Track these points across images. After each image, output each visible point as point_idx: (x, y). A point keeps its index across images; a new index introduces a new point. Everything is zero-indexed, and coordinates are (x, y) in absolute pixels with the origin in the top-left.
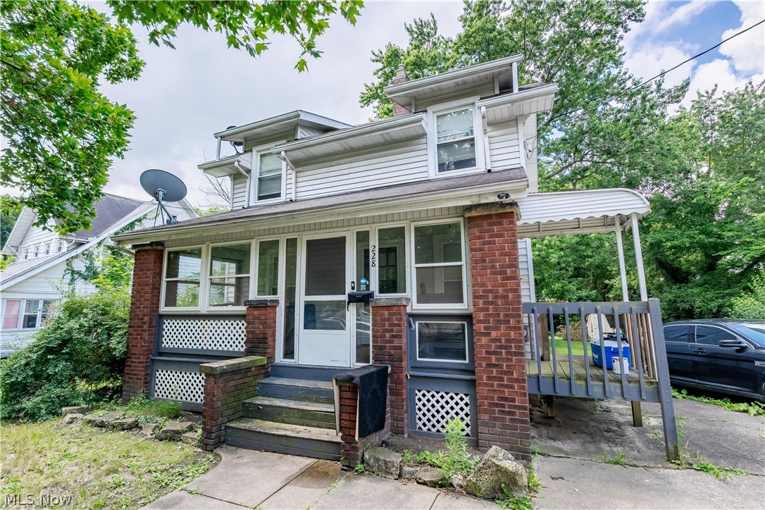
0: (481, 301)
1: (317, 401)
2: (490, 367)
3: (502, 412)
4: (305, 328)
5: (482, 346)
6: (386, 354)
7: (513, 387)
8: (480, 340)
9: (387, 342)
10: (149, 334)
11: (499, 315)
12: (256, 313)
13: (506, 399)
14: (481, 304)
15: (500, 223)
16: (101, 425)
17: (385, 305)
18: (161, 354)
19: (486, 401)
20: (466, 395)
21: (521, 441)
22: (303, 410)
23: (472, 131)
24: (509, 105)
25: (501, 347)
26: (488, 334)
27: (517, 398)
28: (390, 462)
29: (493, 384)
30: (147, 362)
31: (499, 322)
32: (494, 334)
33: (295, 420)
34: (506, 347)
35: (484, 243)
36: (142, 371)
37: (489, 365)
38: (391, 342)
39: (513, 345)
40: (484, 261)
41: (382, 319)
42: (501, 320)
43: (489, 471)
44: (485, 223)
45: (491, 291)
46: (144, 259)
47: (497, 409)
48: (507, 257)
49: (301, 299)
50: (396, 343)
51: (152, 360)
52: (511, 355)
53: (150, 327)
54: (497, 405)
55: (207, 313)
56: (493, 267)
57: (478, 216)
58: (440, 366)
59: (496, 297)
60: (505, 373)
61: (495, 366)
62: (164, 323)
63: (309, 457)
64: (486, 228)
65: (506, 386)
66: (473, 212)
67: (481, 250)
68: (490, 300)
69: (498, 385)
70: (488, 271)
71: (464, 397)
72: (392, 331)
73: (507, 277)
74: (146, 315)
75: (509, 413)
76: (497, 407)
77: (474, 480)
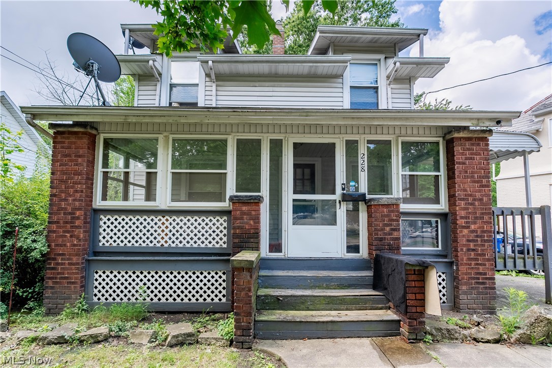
0: (463, 202)
1: (328, 288)
2: (470, 251)
3: (478, 283)
4: (294, 224)
5: (464, 236)
6: (386, 244)
7: (485, 265)
8: (461, 232)
9: (386, 234)
10: (84, 232)
11: (476, 213)
12: (244, 208)
13: (481, 274)
14: (463, 204)
15: (479, 145)
16: (61, 341)
17: (386, 203)
18: (96, 254)
19: (466, 276)
20: (443, 273)
21: (490, 302)
22: (330, 297)
23: (377, 81)
24: (415, 66)
25: (477, 236)
26: (468, 227)
27: (488, 272)
28: (452, 329)
29: (471, 263)
30: (82, 263)
31: (476, 218)
32: (473, 227)
33: (321, 307)
34: (481, 237)
35: (466, 159)
36: (77, 273)
37: (469, 250)
38: (390, 234)
39: (486, 234)
40: (466, 172)
41: (382, 215)
42: (477, 217)
43: (542, 324)
44: (467, 143)
45: (471, 195)
46: (71, 143)
47: (473, 281)
48: (483, 171)
49: (289, 197)
50: (395, 234)
51: (89, 260)
52: (485, 242)
53: (85, 223)
54: (474, 278)
55: (168, 208)
56: (473, 177)
57: (462, 138)
58: (420, 253)
59: (474, 200)
60: (480, 255)
61: (473, 250)
62: (101, 219)
63: (359, 337)
64: (467, 147)
65: (480, 265)
66: (461, 133)
67: (464, 163)
68: (470, 201)
69: (475, 264)
70: (469, 180)
71: (441, 274)
72: (391, 225)
73: (483, 185)
74: (79, 209)
75: (483, 283)
76: (474, 280)
77: (528, 332)
